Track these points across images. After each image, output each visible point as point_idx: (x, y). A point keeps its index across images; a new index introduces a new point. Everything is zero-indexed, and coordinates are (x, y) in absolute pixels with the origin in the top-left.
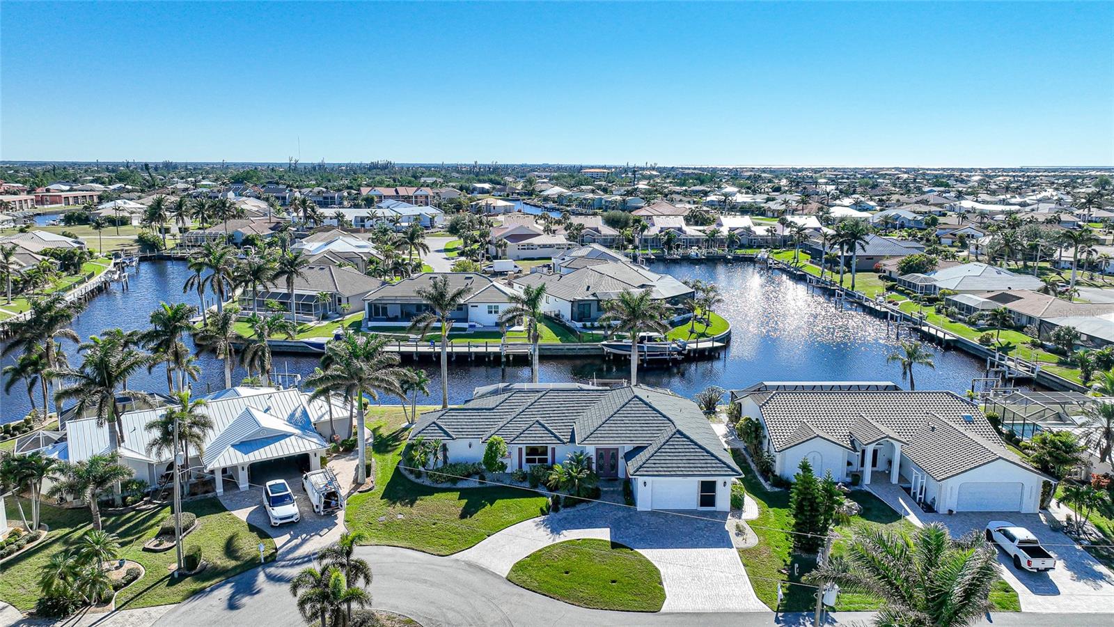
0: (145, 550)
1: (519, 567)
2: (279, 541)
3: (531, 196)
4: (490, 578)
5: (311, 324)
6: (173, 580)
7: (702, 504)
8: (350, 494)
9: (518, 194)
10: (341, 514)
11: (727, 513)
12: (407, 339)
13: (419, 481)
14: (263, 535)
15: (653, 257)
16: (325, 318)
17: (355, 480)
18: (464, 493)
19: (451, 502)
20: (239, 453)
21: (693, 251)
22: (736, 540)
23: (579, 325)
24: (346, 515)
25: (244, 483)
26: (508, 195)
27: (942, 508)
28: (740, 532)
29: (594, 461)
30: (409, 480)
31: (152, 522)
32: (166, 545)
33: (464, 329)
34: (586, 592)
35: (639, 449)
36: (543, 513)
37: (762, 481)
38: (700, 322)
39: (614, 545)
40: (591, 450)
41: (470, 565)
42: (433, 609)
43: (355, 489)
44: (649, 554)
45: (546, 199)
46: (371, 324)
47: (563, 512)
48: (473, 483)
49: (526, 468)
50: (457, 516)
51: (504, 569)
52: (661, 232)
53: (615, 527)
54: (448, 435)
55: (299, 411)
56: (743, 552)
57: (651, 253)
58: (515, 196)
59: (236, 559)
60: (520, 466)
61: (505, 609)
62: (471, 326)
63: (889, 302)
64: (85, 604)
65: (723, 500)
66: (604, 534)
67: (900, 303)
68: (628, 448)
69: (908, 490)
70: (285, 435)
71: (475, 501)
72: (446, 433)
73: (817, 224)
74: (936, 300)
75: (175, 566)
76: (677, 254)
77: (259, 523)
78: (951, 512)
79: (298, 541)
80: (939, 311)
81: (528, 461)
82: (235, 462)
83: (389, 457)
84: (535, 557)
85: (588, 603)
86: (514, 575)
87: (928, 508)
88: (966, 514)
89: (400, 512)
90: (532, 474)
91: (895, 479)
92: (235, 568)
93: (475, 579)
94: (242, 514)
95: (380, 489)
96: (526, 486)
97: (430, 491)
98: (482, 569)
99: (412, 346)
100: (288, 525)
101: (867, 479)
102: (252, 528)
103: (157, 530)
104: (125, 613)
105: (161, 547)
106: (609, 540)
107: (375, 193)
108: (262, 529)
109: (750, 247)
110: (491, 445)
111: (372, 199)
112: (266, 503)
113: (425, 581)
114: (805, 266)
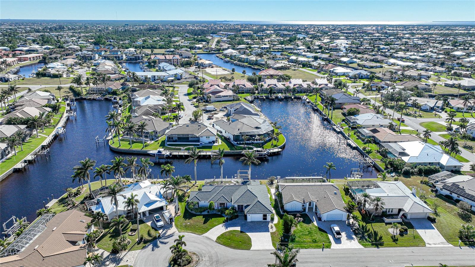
0: (129, 235)
1: (219, 238)
2: (160, 231)
3: (219, 51)
4: (211, 241)
5: (148, 142)
6: (139, 243)
7: (263, 220)
8: (175, 217)
9: (214, 50)
10: (173, 223)
11: (269, 222)
12: (180, 149)
13: (192, 212)
14: (156, 230)
15: (265, 98)
16: (153, 139)
17: (175, 212)
18: (204, 216)
19: (200, 219)
20: (146, 207)
21: (280, 95)
22: (271, 230)
23: (236, 143)
24: (175, 223)
25: (147, 215)
26: (210, 51)
27: (323, 220)
28: (272, 228)
29: (237, 208)
30: (189, 212)
31: (128, 227)
32: (134, 234)
33: (198, 145)
34: (233, 245)
35: (248, 206)
36: (224, 222)
37: (281, 211)
38: (275, 140)
39: (241, 232)
40: (236, 206)
41: (206, 237)
42: (199, 250)
43: (176, 215)
44: (249, 234)
45: (226, 56)
46: (168, 143)
47: (229, 222)
48: (206, 213)
49: (220, 208)
50: (203, 223)
51: (215, 239)
52: (268, 86)
53: (242, 227)
54: (199, 200)
55: (158, 192)
56: (271, 233)
57: (264, 96)
58: (213, 51)
59: (151, 237)
60: (218, 208)
61: (215, 249)
62: (201, 144)
63: (341, 127)
64: (121, 250)
65: (269, 218)
66: (238, 229)
67: (344, 128)
68: (245, 205)
69: (316, 213)
70: (157, 201)
71: (207, 218)
72: (198, 199)
73: (327, 82)
74: (355, 128)
75: (137, 239)
76: (273, 96)
77: (154, 226)
78: (325, 221)
79: (165, 231)
80: (355, 133)
81: (220, 206)
82: (146, 210)
83: (183, 203)
84: (222, 235)
85: (234, 248)
86: (217, 240)
87: (320, 219)
88: (329, 221)
89: (188, 222)
90: (221, 210)
91: (314, 210)
92: (152, 239)
93: (208, 241)
94: (149, 224)
95: (182, 215)
96: (220, 213)
97: (195, 215)
98: (210, 239)
99: (182, 152)
100: (161, 227)
101: (307, 211)
102: (153, 228)
103: (130, 229)
104: (130, 252)
105: (132, 234)
106: (240, 230)
107: (156, 58)
108: (156, 228)
109: (301, 92)
110: (210, 204)
111: (156, 61)
112: (155, 222)
113: (196, 242)
114: (318, 105)
